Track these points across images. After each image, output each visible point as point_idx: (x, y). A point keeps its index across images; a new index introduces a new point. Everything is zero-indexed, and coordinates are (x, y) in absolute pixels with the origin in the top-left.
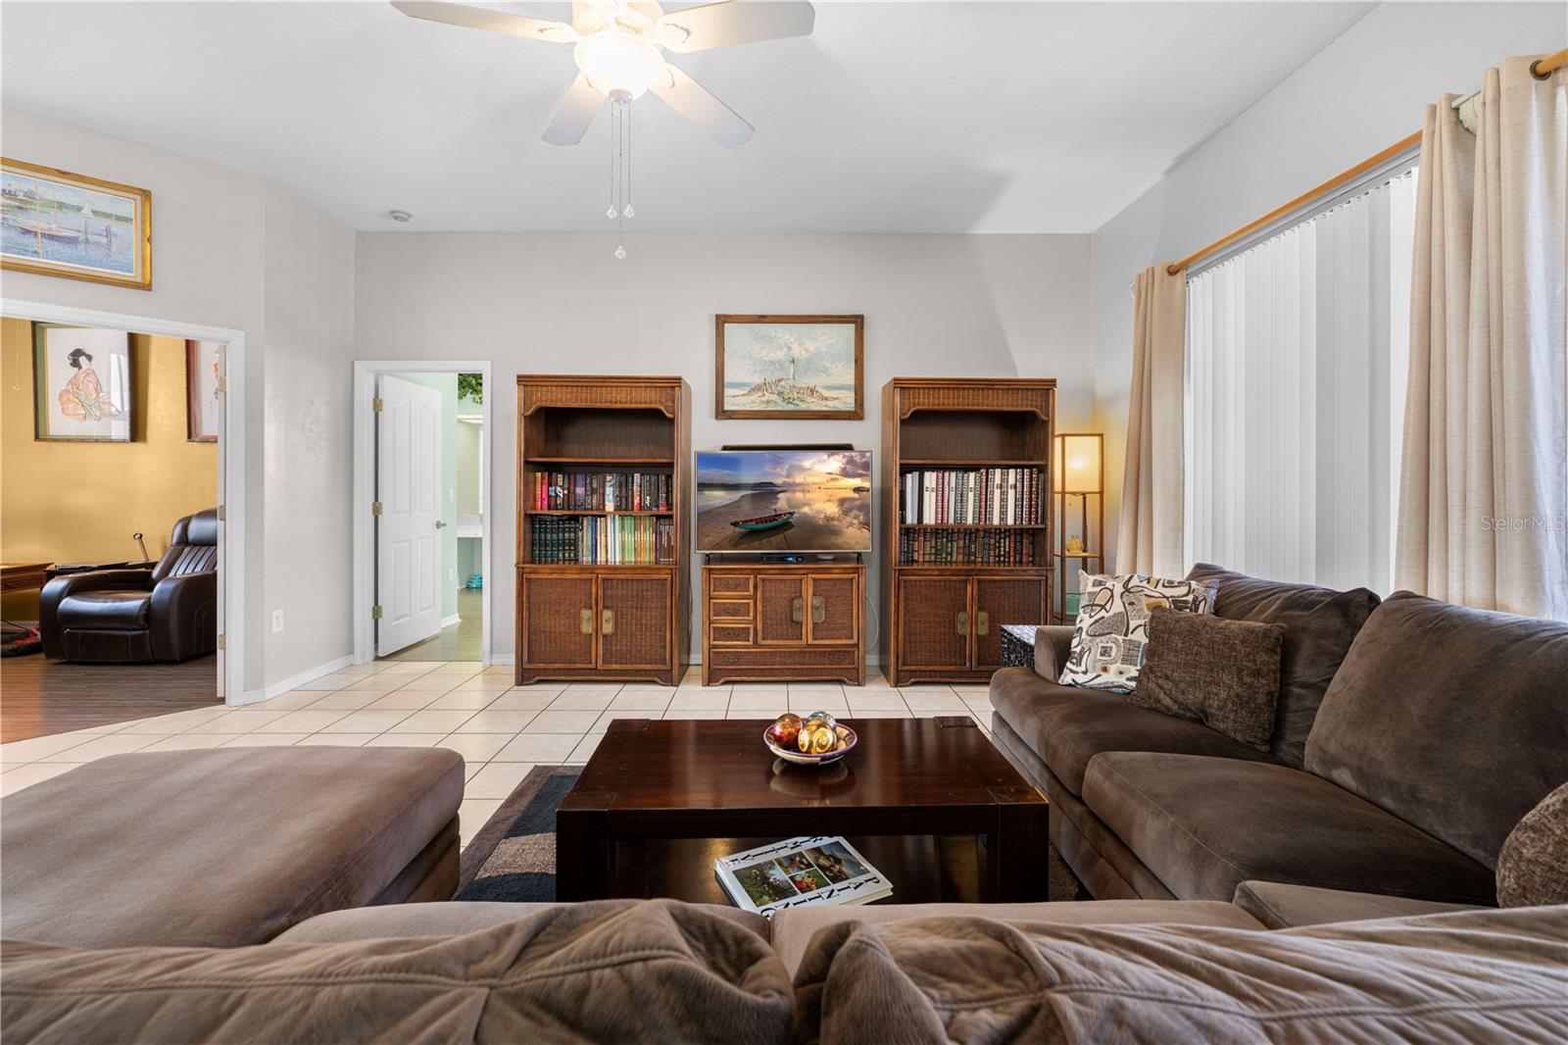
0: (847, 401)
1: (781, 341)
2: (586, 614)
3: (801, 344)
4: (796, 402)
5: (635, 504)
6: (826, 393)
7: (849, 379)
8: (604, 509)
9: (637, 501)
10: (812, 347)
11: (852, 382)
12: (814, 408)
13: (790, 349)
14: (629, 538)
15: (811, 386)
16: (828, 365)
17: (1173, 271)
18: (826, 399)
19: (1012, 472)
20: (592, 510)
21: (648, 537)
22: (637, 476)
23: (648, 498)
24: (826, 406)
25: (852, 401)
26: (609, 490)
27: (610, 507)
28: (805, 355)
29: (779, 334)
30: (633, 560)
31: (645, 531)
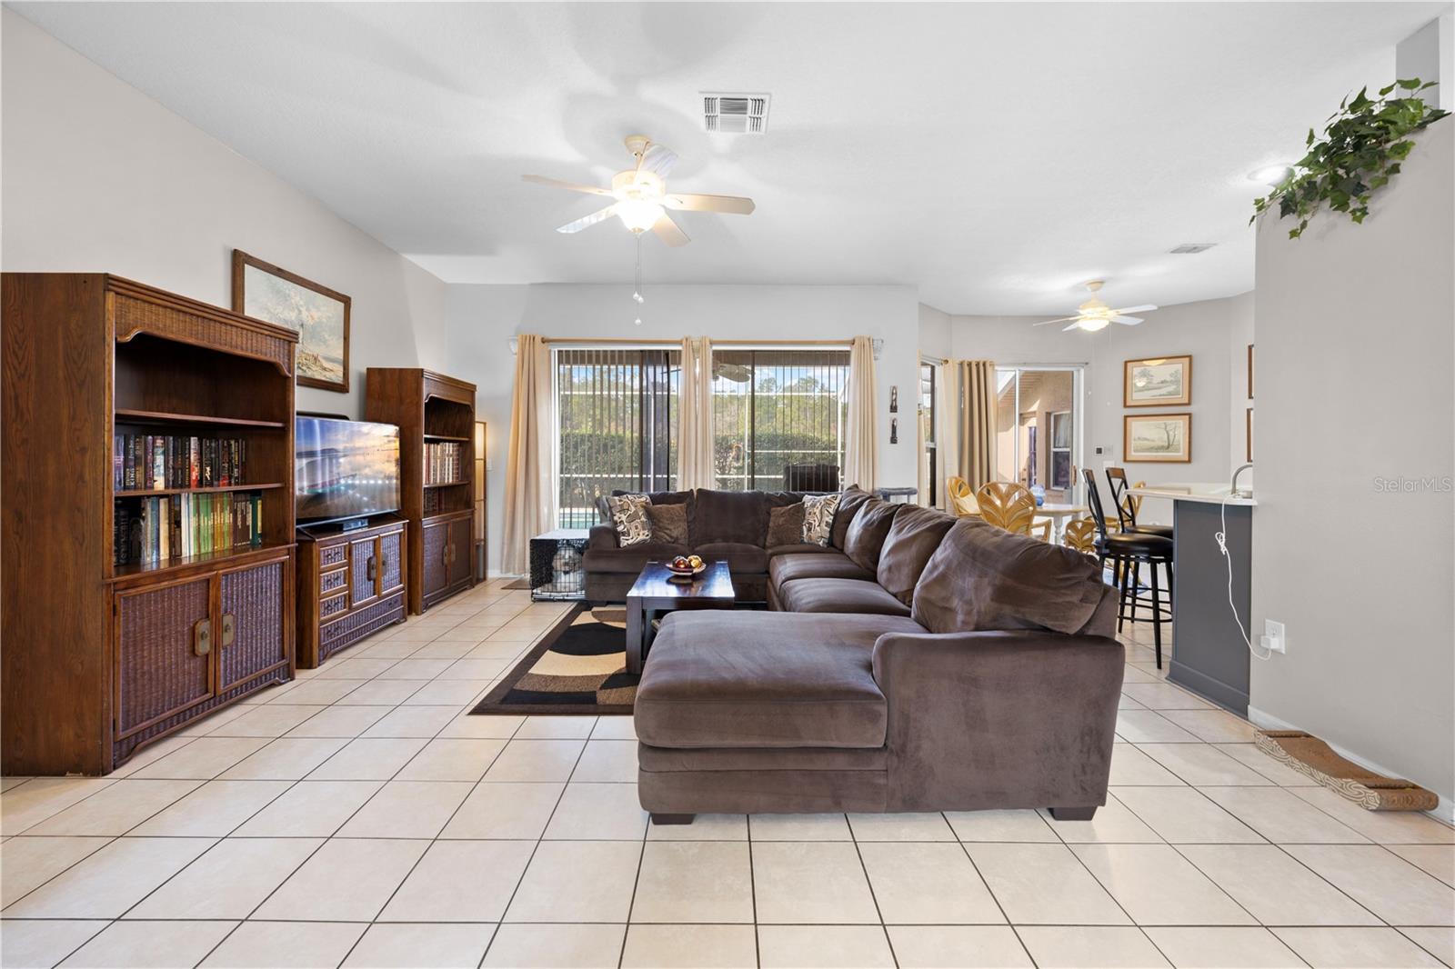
0: (336, 376)
1: (293, 301)
2: (204, 627)
3: (308, 310)
4: (304, 368)
5: (194, 478)
6: (326, 365)
7: (339, 354)
8: (152, 487)
9: (194, 475)
10: (316, 315)
11: (341, 357)
12: (318, 377)
13: (300, 312)
14: (206, 522)
15: (315, 354)
16: (326, 336)
17: (544, 341)
18: (325, 369)
19: (451, 444)
20: (135, 488)
21: (227, 518)
22: (194, 441)
23: (208, 469)
24: (325, 376)
25: (341, 374)
26: (160, 460)
27: (160, 484)
28: (311, 322)
29: (292, 294)
30: (210, 550)
31: (222, 511)
